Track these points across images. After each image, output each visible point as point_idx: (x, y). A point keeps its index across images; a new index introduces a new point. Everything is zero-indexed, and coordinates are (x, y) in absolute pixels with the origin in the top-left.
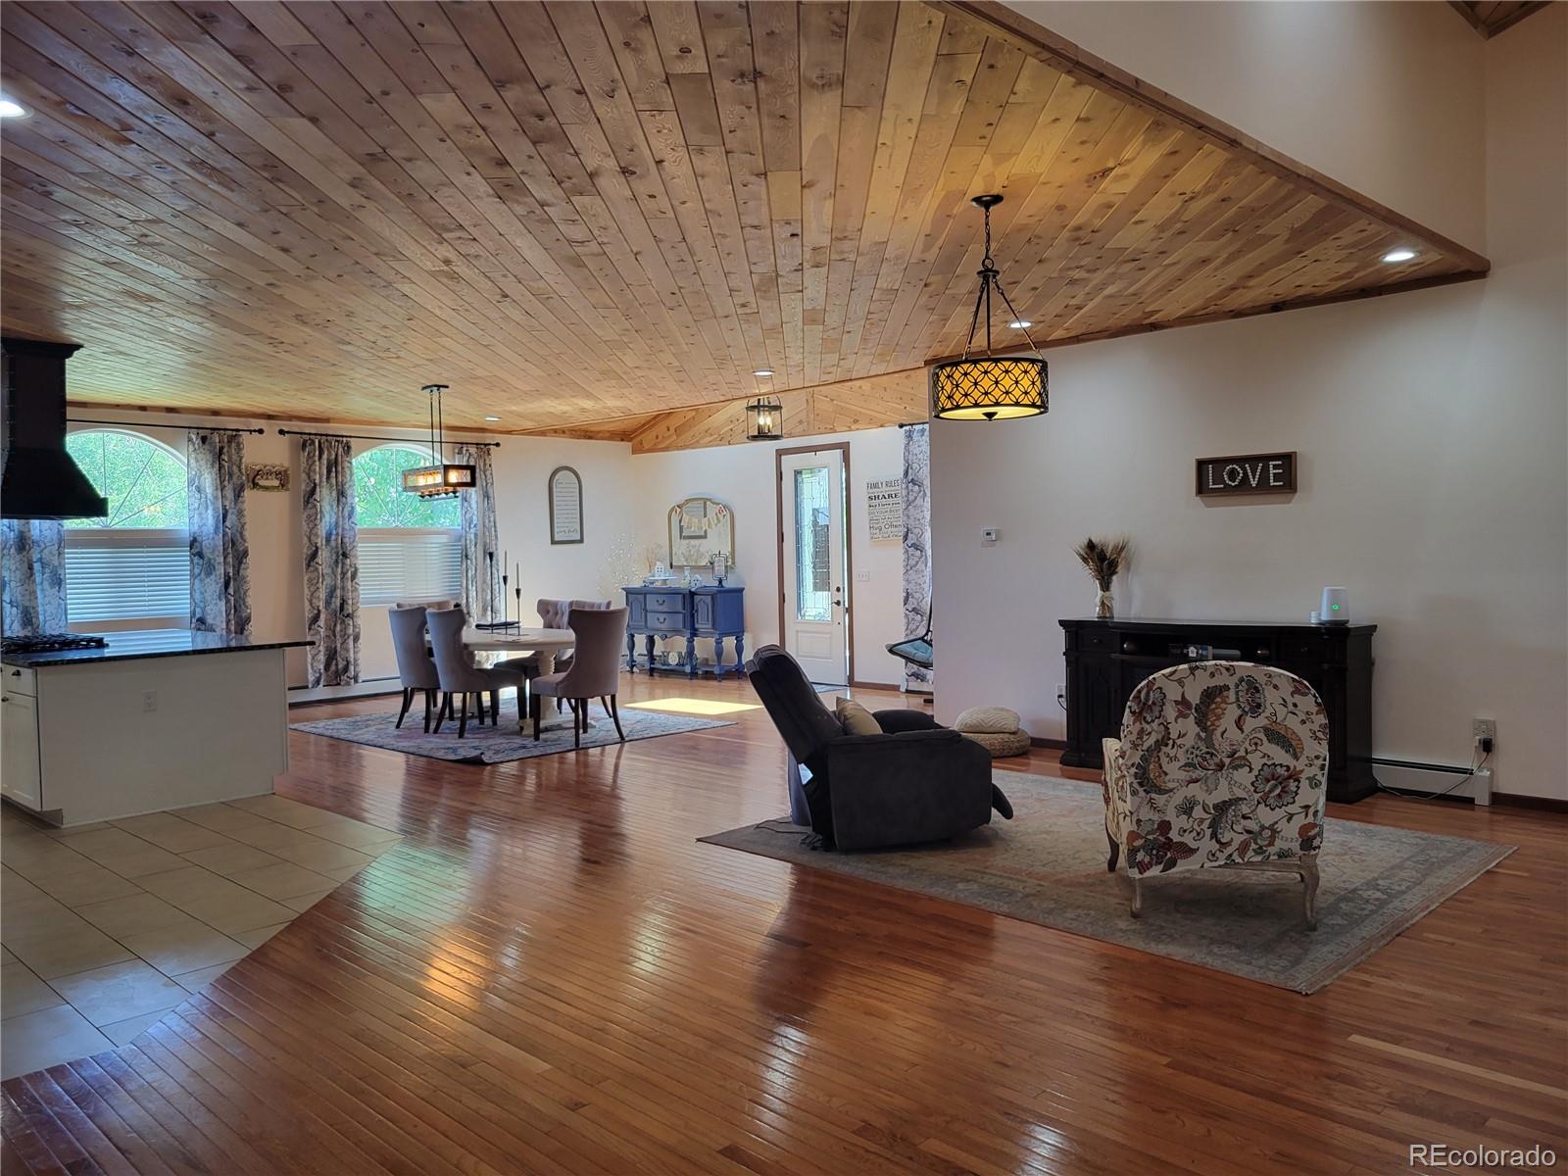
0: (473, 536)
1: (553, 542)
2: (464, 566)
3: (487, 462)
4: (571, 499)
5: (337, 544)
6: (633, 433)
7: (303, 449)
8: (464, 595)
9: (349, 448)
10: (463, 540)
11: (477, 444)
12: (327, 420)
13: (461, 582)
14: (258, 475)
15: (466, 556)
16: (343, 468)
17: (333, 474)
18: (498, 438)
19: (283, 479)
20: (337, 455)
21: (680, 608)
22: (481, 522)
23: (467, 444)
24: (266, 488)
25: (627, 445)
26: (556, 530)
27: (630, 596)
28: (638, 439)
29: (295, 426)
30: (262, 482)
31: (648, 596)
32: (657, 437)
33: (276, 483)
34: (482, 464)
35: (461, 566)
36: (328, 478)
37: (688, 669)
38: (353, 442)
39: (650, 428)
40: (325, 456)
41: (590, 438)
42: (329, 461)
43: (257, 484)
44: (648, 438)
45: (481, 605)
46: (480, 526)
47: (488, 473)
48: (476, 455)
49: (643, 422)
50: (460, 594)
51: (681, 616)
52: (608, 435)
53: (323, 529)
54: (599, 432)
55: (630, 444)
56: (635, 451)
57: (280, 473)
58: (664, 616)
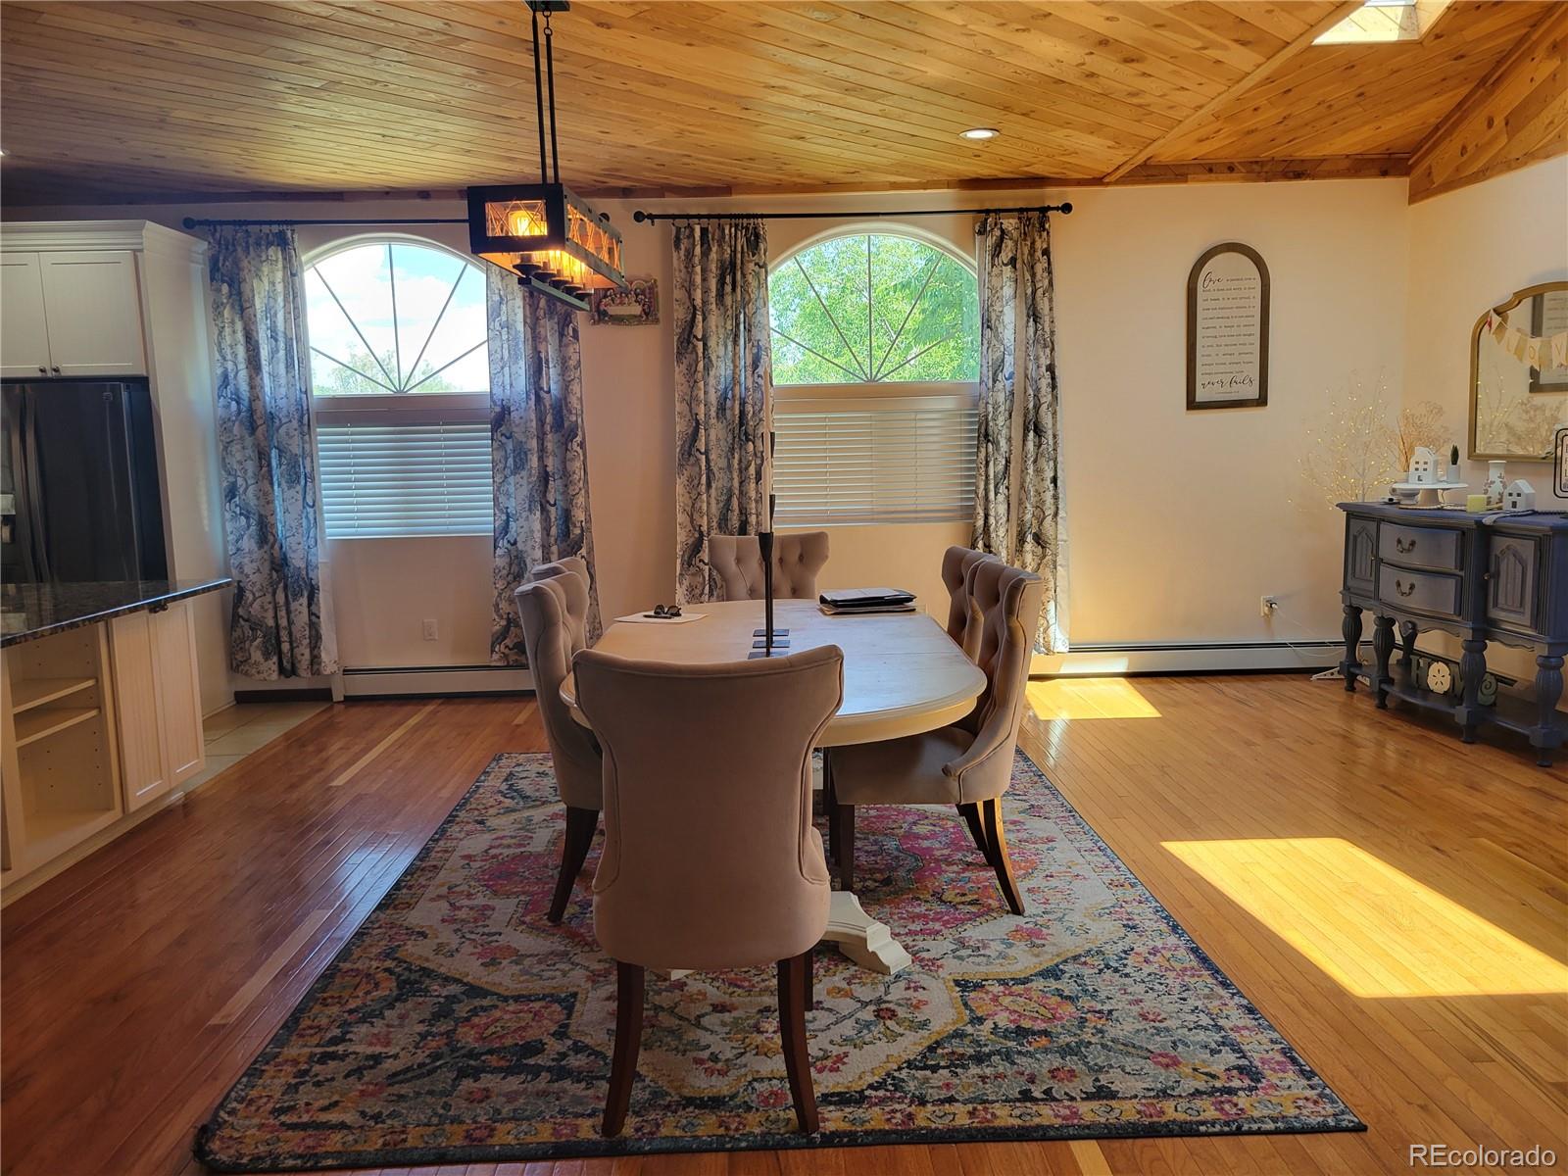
0: (1001, 397)
1: (1192, 404)
2: (982, 455)
3: (1039, 245)
4: (1242, 312)
5: (734, 415)
6: (1413, 152)
7: (677, 247)
8: (980, 511)
9: (757, 236)
10: (982, 405)
11: (1021, 210)
12: (727, 189)
13: (977, 487)
14: (605, 297)
15: (986, 435)
16: (744, 275)
17: (728, 288)
18: (1071, 194)
19: (649, 304)
20: (734, 252)
21: (1449, 563)
22: (1022, 370)
23: (997, 211)
24: (619, 320)
25: (1399, 185)
26: (1200, 379)
27: (1352, 521)
28: (1425, 164)
29: (672, 204)
30: (613, 310)
31: (1384, 527)
32: (1464, 149)
33: (637, 310)
34: (1026, 252)
35: (977, 454)
36: (721, 295)
37: (1461, 714)
38: (768, 227)
39: (1449, 132)
40: (713, 255)
41: (1298, 176)
42: (721, 262)
43: (605, 313)
44: (1445, 156)
45: (1014, 531)
46: (1019, 378)
47: (1039, 268)
48: (1015, 234)
49: (1433, 121)
50: (974, 507)
51: (1451, 583)
52: (1346, 163)
53: (711, 391)
54: (1323, 160)
55: (1405, 181)
56: (1415, 196)
57: (643, 292)
58: (1415, 579)
